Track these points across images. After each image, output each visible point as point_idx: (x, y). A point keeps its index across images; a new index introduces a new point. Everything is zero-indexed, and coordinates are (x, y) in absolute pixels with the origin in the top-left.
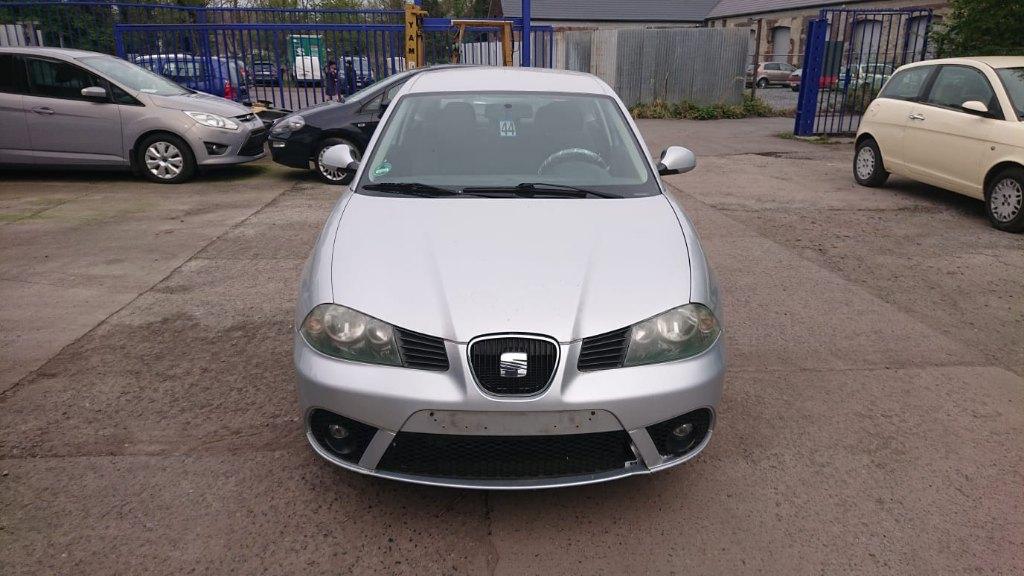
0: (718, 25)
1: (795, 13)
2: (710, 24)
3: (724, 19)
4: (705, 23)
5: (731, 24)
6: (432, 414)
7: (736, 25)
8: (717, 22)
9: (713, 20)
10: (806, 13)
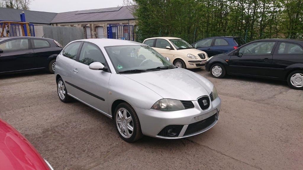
0: (55, 25)
1: (79, 23)
2: (52, 24)
3: (57, 24)
4: (50, 24)
5: (59, 25)
6: (195, 118)
7: (61, 26)
8: (54, 24)
9: (53, 24)
10: (82, 23)
